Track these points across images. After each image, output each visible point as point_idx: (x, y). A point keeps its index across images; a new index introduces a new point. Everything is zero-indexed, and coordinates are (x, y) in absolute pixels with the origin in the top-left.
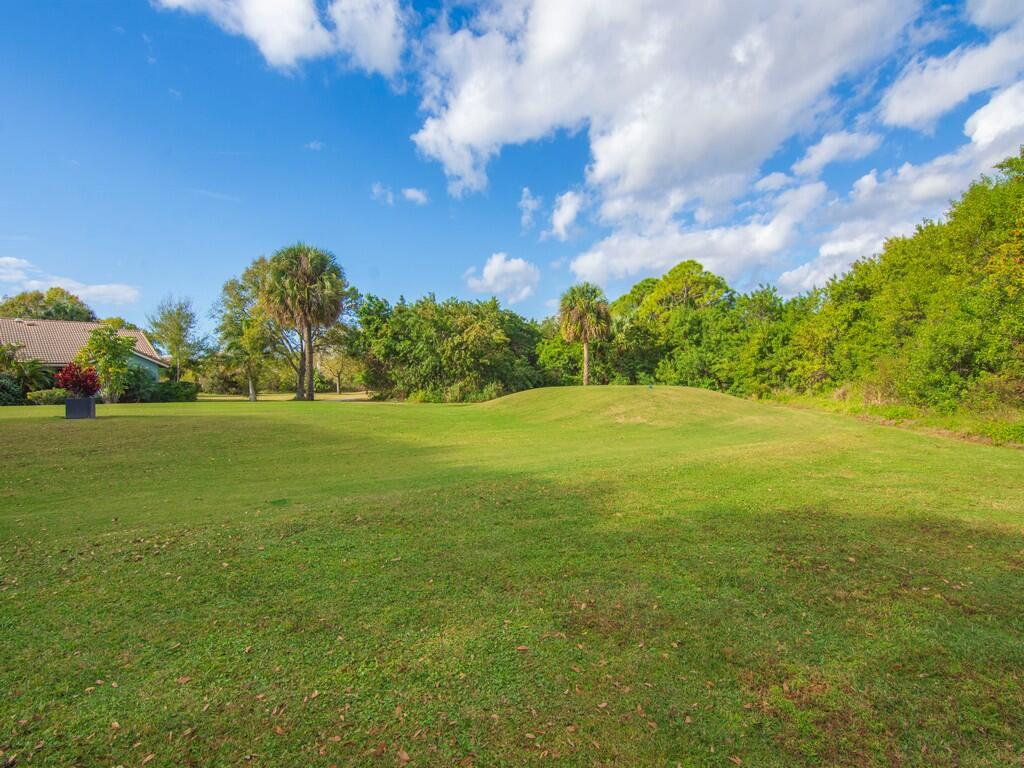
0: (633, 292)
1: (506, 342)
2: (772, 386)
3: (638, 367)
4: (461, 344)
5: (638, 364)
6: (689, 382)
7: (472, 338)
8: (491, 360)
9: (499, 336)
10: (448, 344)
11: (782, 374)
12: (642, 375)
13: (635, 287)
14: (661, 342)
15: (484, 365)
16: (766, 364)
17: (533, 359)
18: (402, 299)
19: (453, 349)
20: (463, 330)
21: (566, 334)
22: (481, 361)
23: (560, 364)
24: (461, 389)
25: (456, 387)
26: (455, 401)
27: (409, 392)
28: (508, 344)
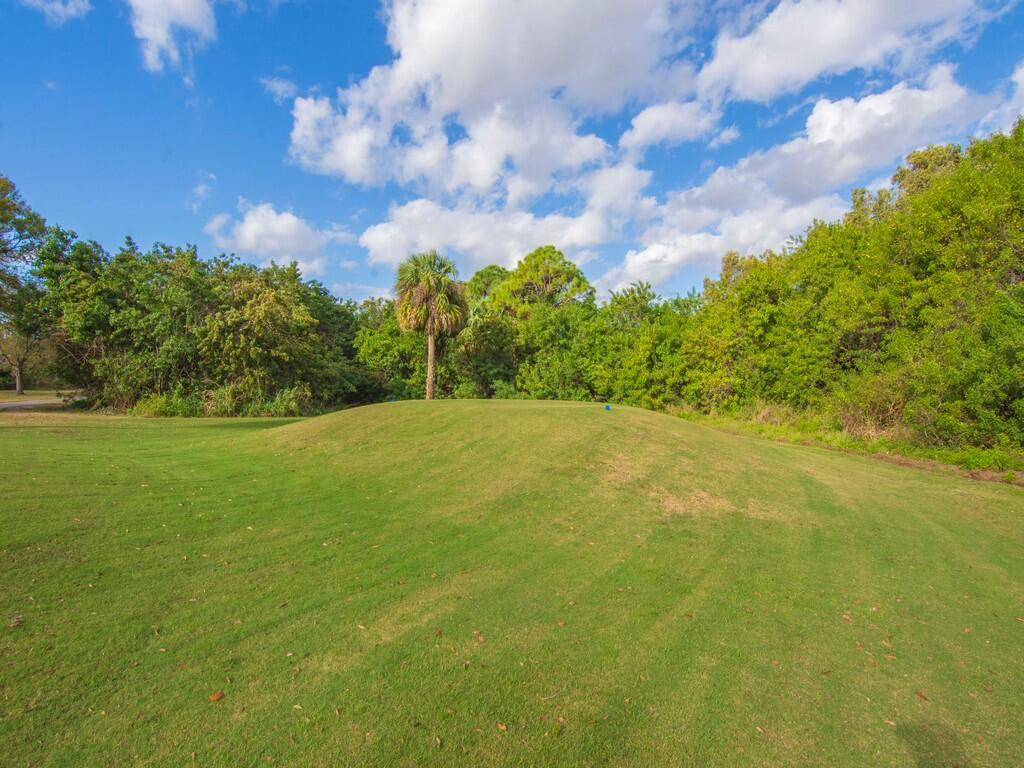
0: (475, 280)
1: (312, 324)
2: (665, 401)
3: (491, 373)
4: (239, 324)
5: (491, 368)
6: (560, 392)
7: (261, 314)
8: (290, 352)
9: (301, 315)
10: (214, 323)
11: (678, 388)
12: (498, 383)
13: (477, 273)
14: (521, 340)
15: (278, 359)
16: (658, 374)
17: (350, 353)
18: (129, 241)
19: (223, 331)
20: (243, 303)
21: (405, 322)
22: (273, 353)
23: (387, 361)
24: (235, 394)
25: (227, 390)
26: (224, 413)
27: (137, 397)
28: (319, 329)
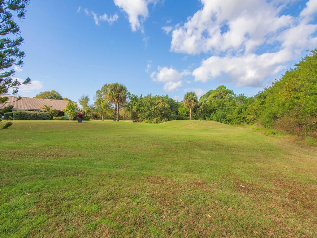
0: (207, 94)
2: (241, 122)
3: (206, 115)
4: (157, 108)
7: (160, 106)
8: (165, 112)
9: (167, 106)
10: (153, 108)
11: (244, 118)
12: (206, 117)
14: (211, 108)
16: (240, 115)
17: (177, 112)
18: (142, 95)
19: (155, 109)
20: (157, 104)
21: (185, 105)
22: (162, 113)
23: (184, 114)
24: (156, 120)
25: (155, 119)
26: (154, 123)
27: (143, 120)
28: (170, 108)
